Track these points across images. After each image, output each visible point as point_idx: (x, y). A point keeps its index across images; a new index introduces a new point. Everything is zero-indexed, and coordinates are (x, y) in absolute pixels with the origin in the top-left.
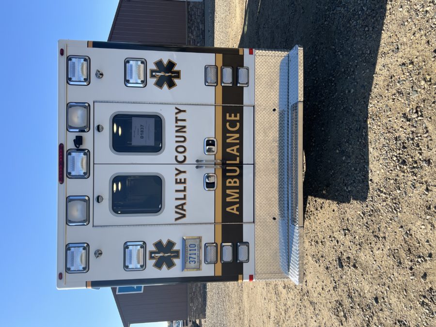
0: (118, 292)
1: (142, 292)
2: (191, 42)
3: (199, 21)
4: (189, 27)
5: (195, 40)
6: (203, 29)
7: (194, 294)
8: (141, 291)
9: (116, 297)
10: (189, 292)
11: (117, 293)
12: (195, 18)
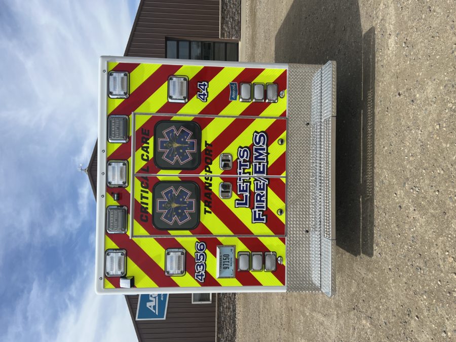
0: (138, 318)
1: (164, 319)
2: (225, 34)
3: (234, 10)
4: (223, 18)
5: (229, 33)
6: (239, 20)
8: (163, 318)
9: (136, 324)
11: (137, 319)
12: (230, 7)
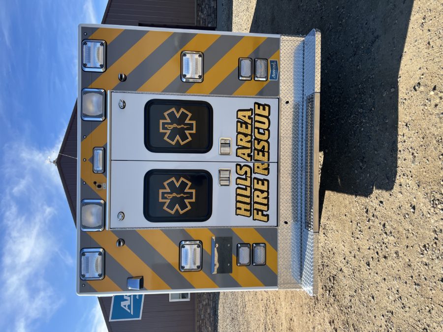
0: (112, 319)
1: (140, 318)
2: (201, 22)
4: (198, 4)
5: (205, 20)
7: (203, 322)
8: (139, 317)
9: (109, 325)
10: (196, 319)
11: (110, 320)
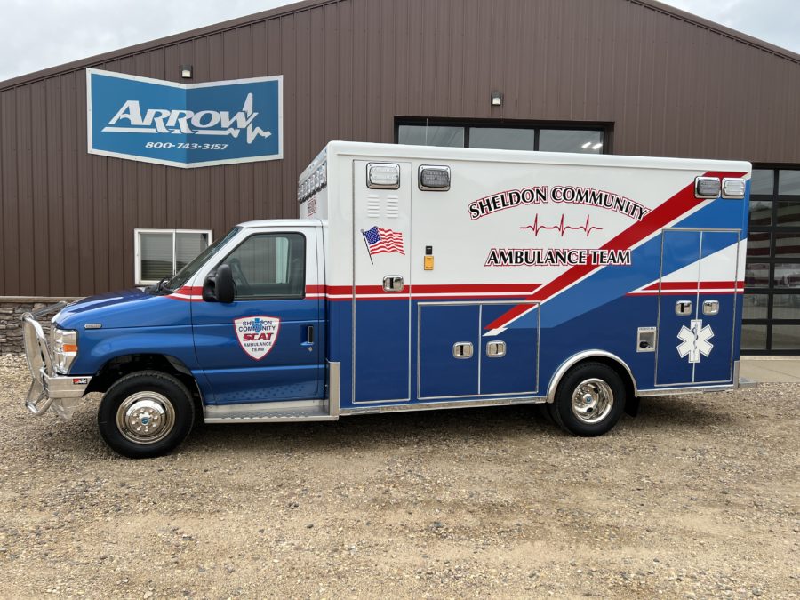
0: (93, 75)
1: (91, 150)
8: (94, 148)
9: (77, 69)
11: (90, 72)
